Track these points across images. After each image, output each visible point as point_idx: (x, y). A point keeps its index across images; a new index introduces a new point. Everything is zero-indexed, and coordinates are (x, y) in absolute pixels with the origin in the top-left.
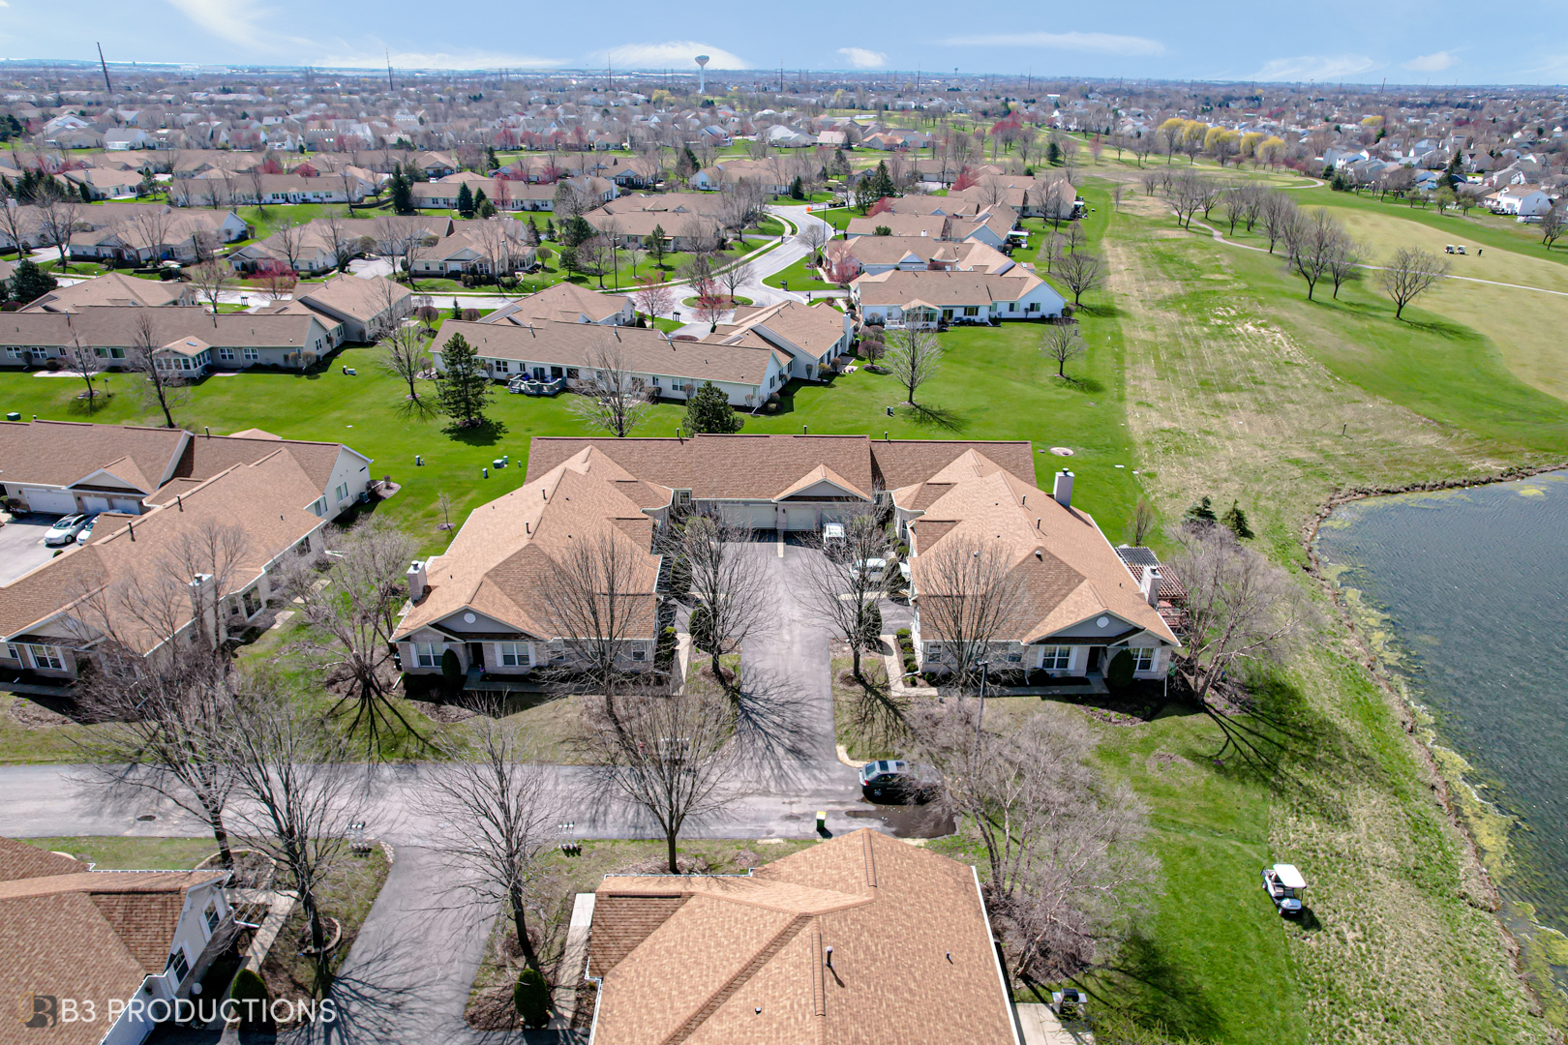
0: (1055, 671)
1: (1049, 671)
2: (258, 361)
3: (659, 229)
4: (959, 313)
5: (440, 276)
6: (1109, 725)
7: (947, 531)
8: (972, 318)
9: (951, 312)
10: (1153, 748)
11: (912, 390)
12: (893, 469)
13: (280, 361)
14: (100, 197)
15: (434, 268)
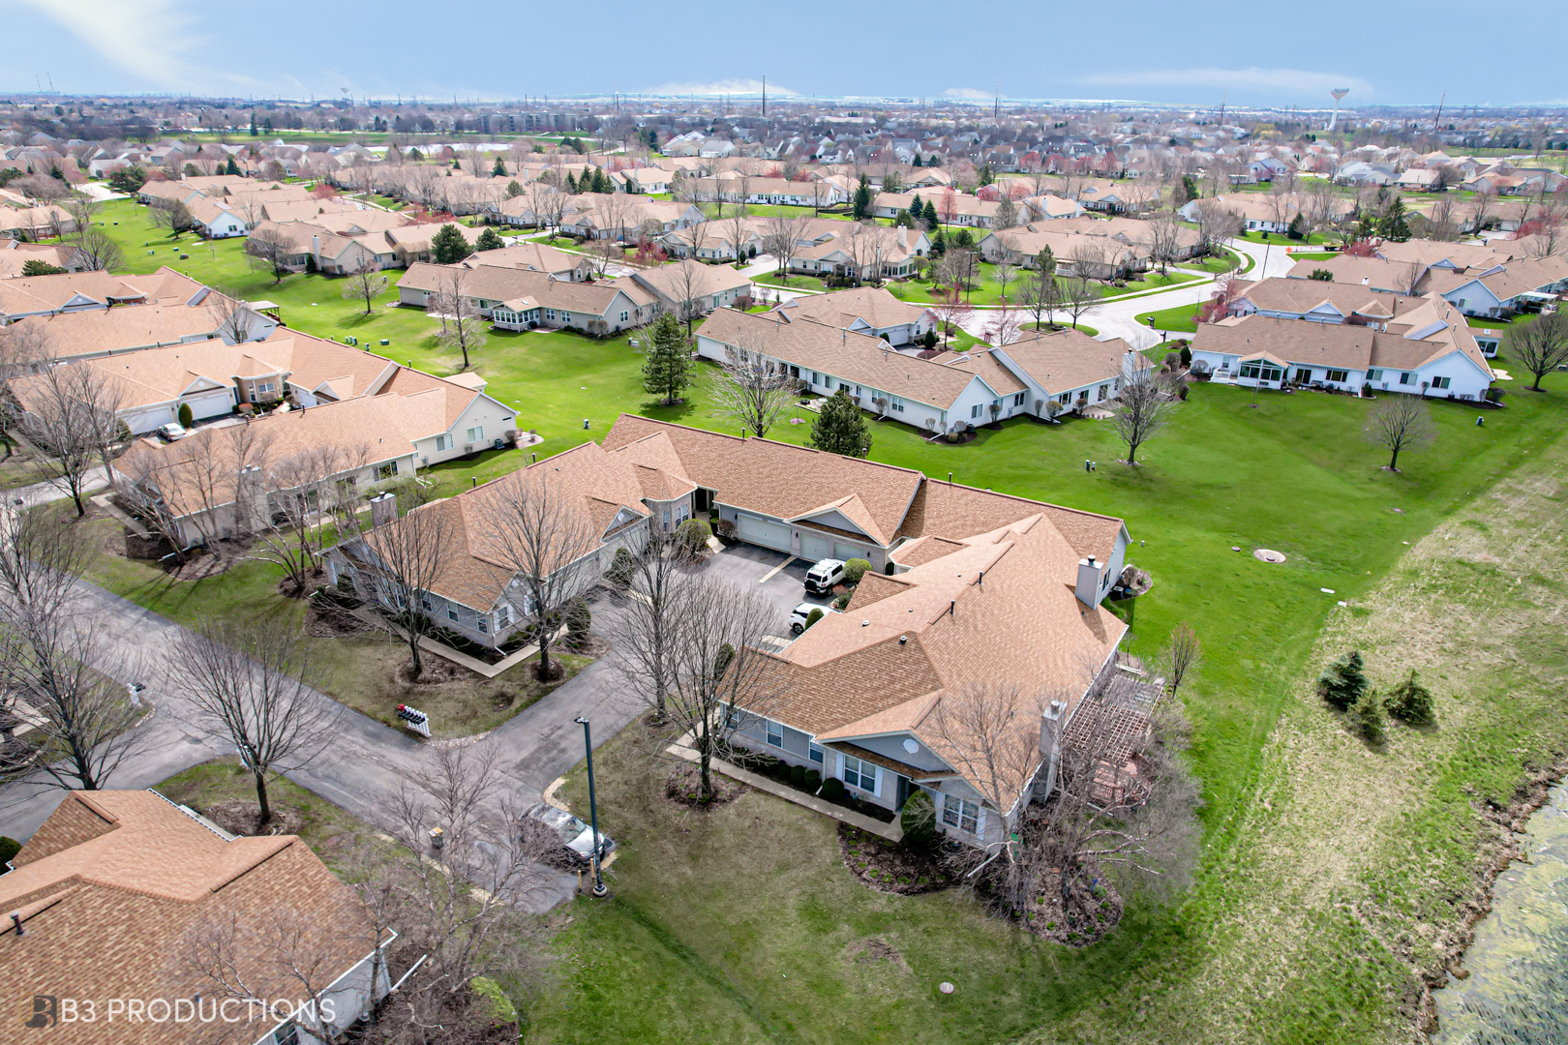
0: (856, 790)
1: (848, 786)
2: (572, 324)
3: (1047, 249)
4: (1318, 376)
5: (813, 275)
6: (854, 878)
7: (892, 594)
8: (1337, 384)
9: (1308, 373)
10: (878, 930)
11: (1134, 447)
12: (939, 516)
13: (585, 326)
14: (641, 192)
15: (811, 267)
